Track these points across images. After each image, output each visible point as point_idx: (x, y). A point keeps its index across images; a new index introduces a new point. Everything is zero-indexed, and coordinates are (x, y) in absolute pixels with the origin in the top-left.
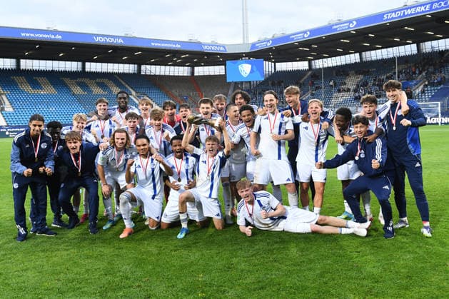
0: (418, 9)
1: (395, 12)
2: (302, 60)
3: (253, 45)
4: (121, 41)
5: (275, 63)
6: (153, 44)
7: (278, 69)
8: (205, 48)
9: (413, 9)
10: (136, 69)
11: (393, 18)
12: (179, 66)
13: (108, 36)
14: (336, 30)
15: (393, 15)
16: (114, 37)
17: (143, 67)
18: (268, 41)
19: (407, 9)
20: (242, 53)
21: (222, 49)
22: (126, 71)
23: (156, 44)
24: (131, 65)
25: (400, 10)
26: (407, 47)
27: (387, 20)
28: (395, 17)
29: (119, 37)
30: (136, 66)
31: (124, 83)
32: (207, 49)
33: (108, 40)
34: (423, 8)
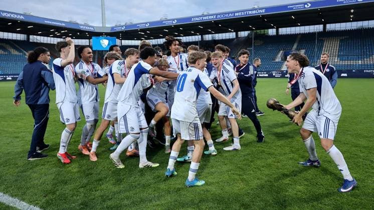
0: (210, 17)
1: (198, 17)
2: (138, 39)
3: (112, 28)
4: (22, 17)
5: (121, 40)
6: (46, 22)
7: (123, 44)
8: (82, 27)
9: (207, 17)
10: (26, 38)
11: (197, 20)
12: (57, 37)
13: (12, 13)
14: (165, 23)
15: (197, 19)
16: (17, 14)
17: (31, 37)
18: (123, 27)
19: (204, 16)
20: (103, 33)
21: (92, 29)
22: (19, 39)
23: (48, 22)
24: (22, 35)
25: (200, 17)
26: (196, 37)
27: (194, 21)
28: (198, 20)
29: (21, 15)
30: (26, 35)
31: (18, 47)
32: (82, 28)
33: (12, 16)
34: (212, 17)
